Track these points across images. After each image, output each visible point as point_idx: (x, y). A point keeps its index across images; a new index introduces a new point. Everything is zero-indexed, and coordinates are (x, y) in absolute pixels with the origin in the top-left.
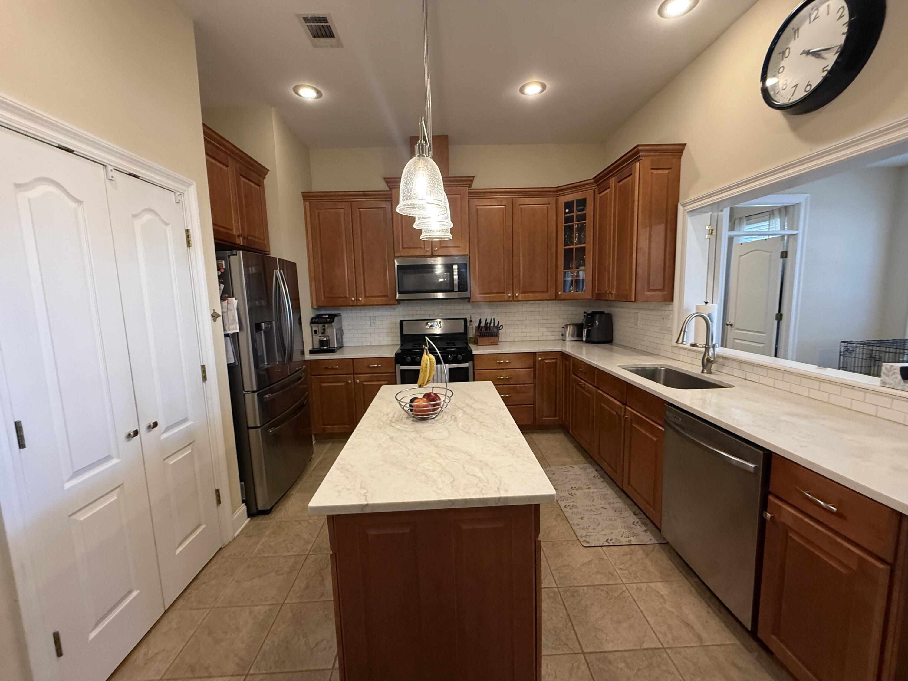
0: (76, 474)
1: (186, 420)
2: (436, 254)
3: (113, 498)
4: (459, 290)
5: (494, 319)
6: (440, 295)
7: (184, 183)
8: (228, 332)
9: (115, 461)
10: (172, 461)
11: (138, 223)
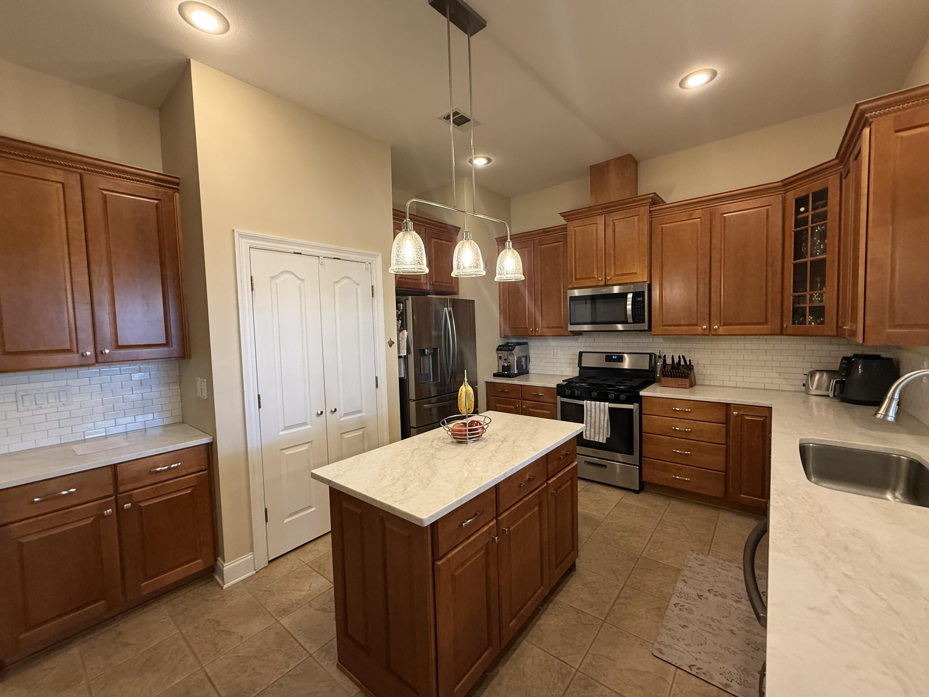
0: (286, 428)
1: (360, 411)
2: (609, 283)
3: (305, 447)
4: (635, 322)
5: (683, 357)
6: (620, 327)
7: (372, 256)
8: (401, 355)
9: (309, 427)
10: (347, 436)
11: (337, 286)
